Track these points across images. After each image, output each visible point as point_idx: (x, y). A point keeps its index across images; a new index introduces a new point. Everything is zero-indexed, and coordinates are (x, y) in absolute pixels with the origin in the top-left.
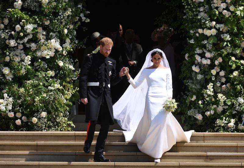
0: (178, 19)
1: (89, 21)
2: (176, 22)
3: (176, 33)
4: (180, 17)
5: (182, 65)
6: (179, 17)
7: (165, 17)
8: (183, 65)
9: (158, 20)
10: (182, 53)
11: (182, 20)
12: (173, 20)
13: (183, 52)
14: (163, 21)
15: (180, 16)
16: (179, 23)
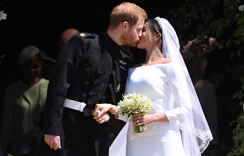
0: (225, 14)
1: (5, 18)
2: (220, 21)
3: (220, 47)
4: (232, 8)
5: (236, 127)
6: (227, 7)
7: (194, 7)
8: (239, 126)
9: (175, 15)
10: (235, 97)
11: (237, 16)
12: (212, 16)
13: (239, 94)
14: (188, 18)
15: (230, 5)
16: (228, 22)
